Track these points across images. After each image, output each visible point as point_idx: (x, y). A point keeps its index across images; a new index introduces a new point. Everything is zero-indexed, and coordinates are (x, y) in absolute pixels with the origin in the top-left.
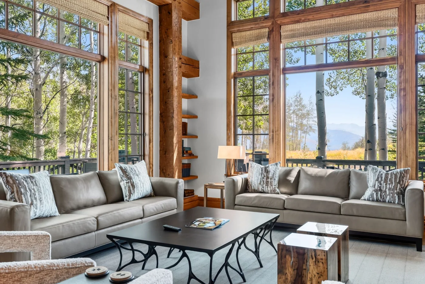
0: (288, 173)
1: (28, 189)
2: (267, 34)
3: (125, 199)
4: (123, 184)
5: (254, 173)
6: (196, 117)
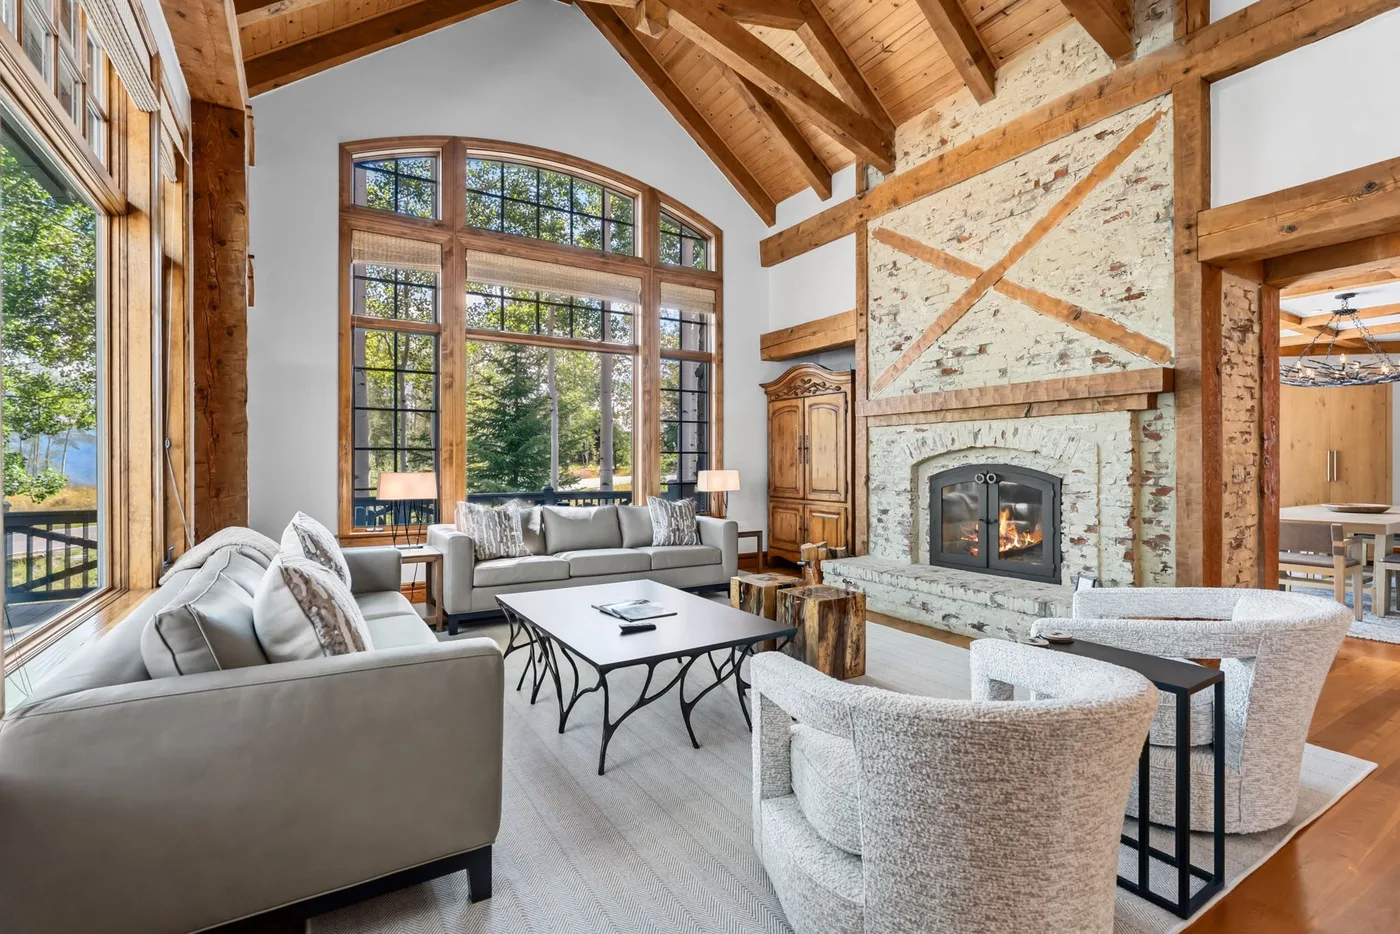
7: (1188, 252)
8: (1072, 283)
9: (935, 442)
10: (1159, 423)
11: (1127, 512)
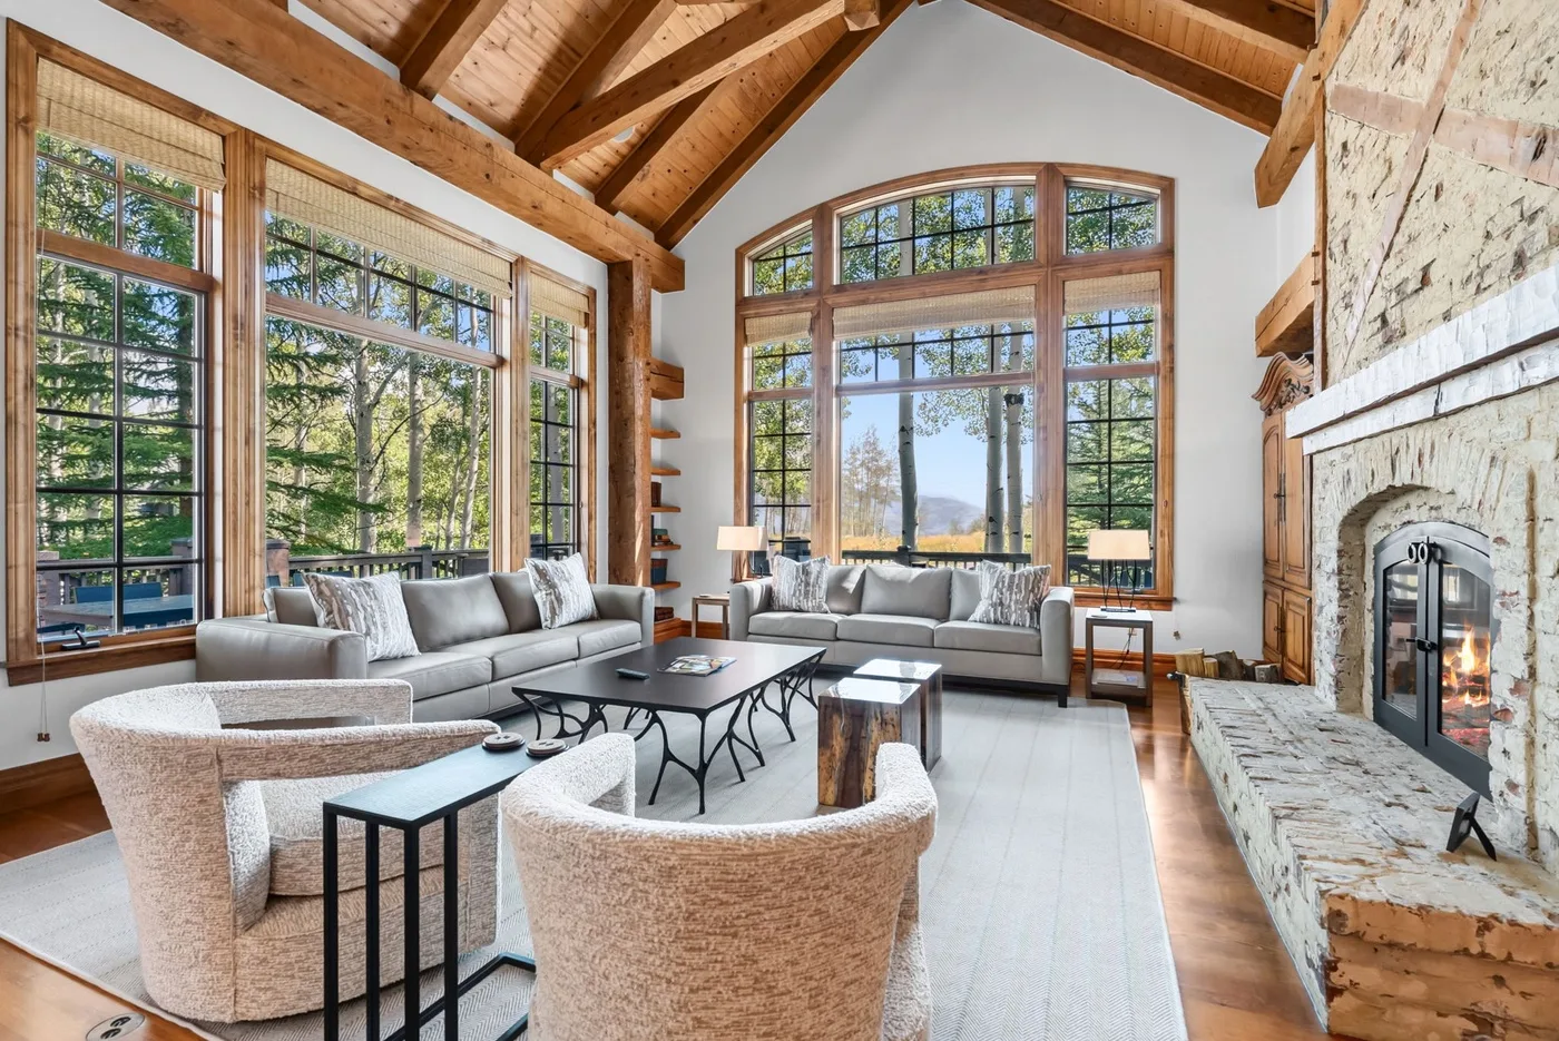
0: (843, 576)
1: (359, 607)
2: (808, 322)
3: (543, 625)
4: (540, 598)
5: (784, 575)
6: (677, 473)
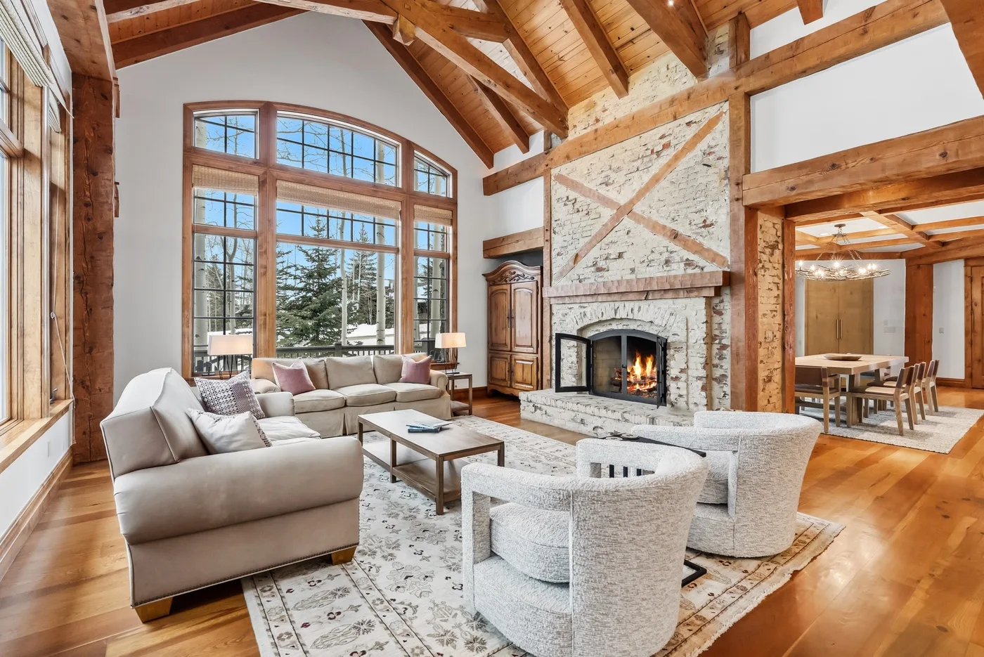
7: (737, 200)
8: (672, 215)
9: (591, 315)
10: (722, 304)
11: (703, 360)
